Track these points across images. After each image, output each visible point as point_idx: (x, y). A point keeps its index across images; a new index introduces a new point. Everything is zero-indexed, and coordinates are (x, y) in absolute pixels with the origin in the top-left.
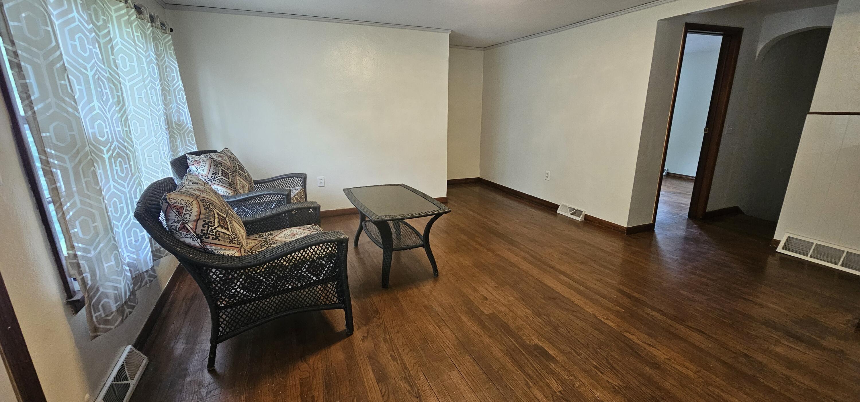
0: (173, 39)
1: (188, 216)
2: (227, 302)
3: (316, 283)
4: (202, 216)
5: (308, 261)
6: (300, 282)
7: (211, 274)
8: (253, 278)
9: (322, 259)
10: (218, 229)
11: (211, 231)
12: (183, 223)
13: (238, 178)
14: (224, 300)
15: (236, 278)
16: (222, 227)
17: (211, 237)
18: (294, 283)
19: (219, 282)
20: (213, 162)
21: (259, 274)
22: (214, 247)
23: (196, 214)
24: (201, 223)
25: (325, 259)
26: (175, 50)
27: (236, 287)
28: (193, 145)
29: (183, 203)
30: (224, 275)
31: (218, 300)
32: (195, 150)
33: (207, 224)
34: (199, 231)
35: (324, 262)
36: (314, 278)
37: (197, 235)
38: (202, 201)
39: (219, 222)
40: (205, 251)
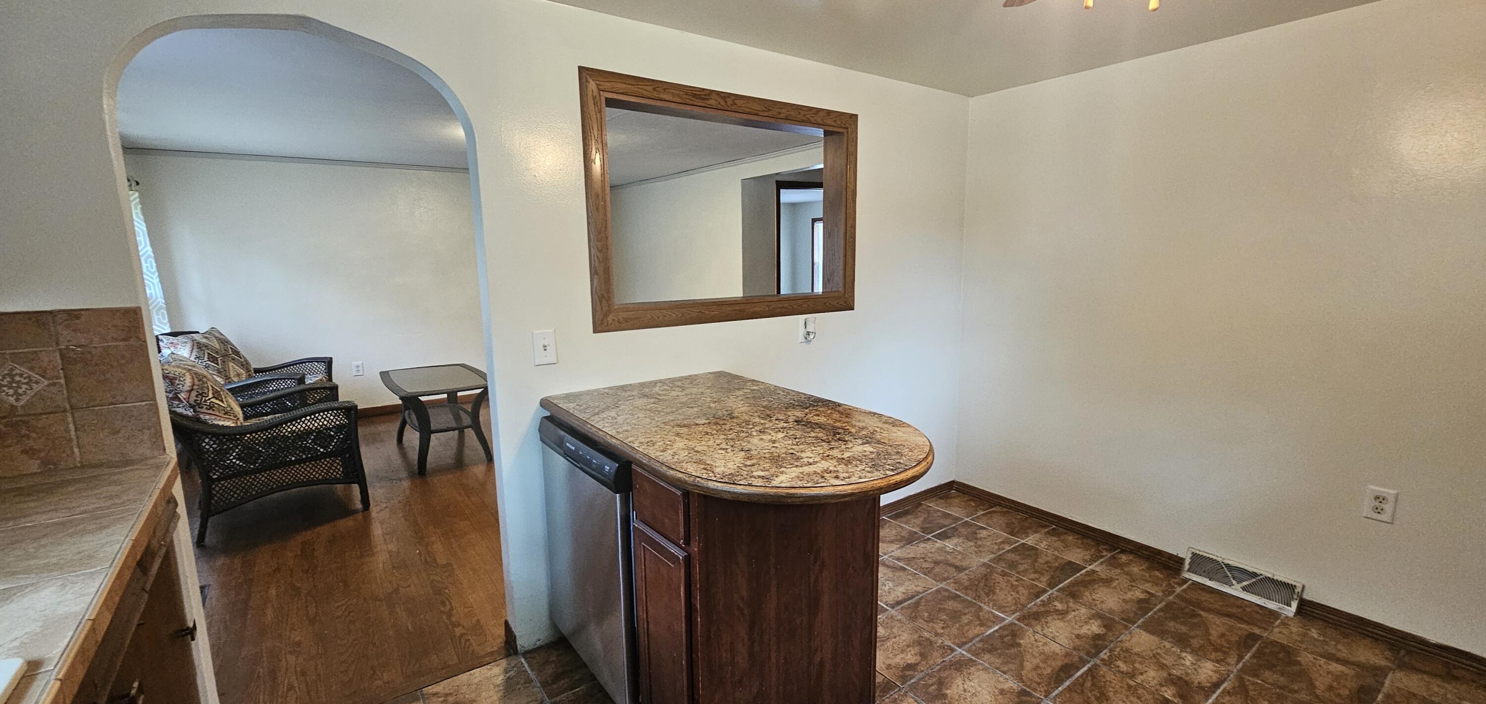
0: (140, 197)
1: (180, 386)
2: (221, 473)
3: (324, 456)
4: (195, 387)
5: (314, 431)
6: (305, 454)
7: (204, 444)
8: (249, 448)
9: (331, 429)
10: (213, 400)
11: (205, 401)
12: (176, 394)
13: (231, 364)
14: (217, 471)
15: (231, 448)
16: (217, 399)
17: (205, 407)
18: (298, 455)
19: (212, 453)
20: (196, 344)
21: (257, 444)
22: (207, 417)
23: (190, 384)
24: (194, 393)
25: (334, 430)
26: (143, 209)
27: (232, 457)
28: (165, 324)
29: (177, 374)
30: (219, 445)
31: (211, 471)
32: (168, 331)
33: (201, 394)
34: (192, 400)
35: (332, 433)
36: (322, 450)
37: (190, 404)
38: (195, 373)
39: (213, 394)
40: (198, 420)
